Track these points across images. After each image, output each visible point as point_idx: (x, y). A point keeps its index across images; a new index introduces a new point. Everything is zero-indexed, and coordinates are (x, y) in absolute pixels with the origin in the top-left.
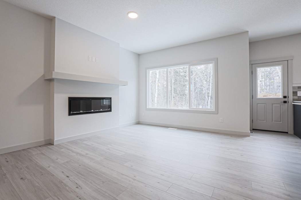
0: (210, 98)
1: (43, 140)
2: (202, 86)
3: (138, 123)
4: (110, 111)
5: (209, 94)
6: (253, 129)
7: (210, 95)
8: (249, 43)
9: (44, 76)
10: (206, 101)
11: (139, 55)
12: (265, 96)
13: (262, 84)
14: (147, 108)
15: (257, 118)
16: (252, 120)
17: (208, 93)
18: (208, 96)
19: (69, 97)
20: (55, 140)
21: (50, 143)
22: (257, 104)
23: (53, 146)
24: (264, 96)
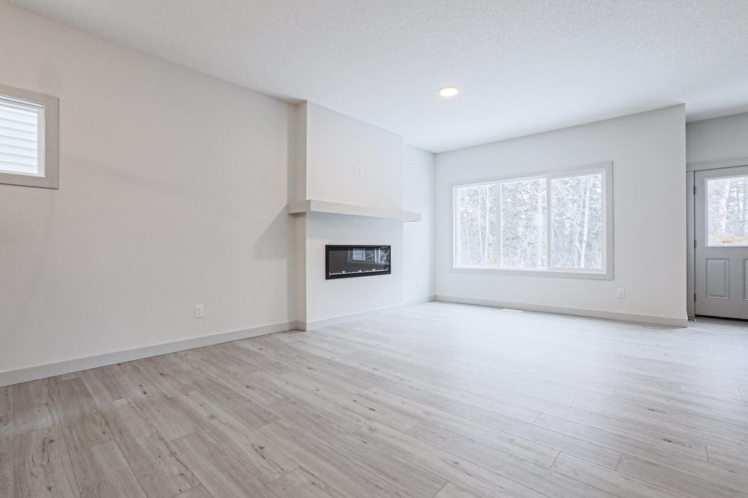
0: (584, 245)
1: (286, 321)
2: (561, 214)
3: (434, 299)
4: (389, 272)
5: (583, 236)
6: (697, 316)
7: (585, 238)
8: (686, 124)
9: (288, 207)
10: (577, 254)
11: (435, 155)
12: (727, 242)
13: (736, 208)
14: (454, 267)
15: (706, 290)
16: (695, 295)
17: (581, 234)
18: (581, 242)
19: (326, 246)
20: (308, 322)
21: (297, 328)
22: (707, 259)
23: (303, 333)
24: (724, 242)
